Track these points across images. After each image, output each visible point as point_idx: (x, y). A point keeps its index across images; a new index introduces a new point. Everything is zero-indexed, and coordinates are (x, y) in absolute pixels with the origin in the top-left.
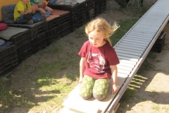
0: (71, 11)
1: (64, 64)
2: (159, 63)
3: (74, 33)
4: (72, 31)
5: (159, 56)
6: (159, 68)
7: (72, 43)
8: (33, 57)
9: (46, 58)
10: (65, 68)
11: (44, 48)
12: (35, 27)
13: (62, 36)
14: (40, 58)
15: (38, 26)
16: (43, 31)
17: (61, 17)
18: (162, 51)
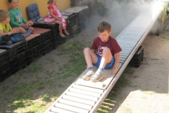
0: (52, 29)
1: (42, 84)
2: (136, 79)
3: (56, 50)
4: (54, 48)
5: (137, 71)
6: (135, 84)
7: (53, 61)
8: (13, 77)
9: (25, 78)
10: (43, 88)
11: (24, 67)
12: (13, 48)
13: (44, 54)
14: (19, 78)
15: (17, 46)
16: (23, 50)
17: (42, 35)
18: (141, 66)
